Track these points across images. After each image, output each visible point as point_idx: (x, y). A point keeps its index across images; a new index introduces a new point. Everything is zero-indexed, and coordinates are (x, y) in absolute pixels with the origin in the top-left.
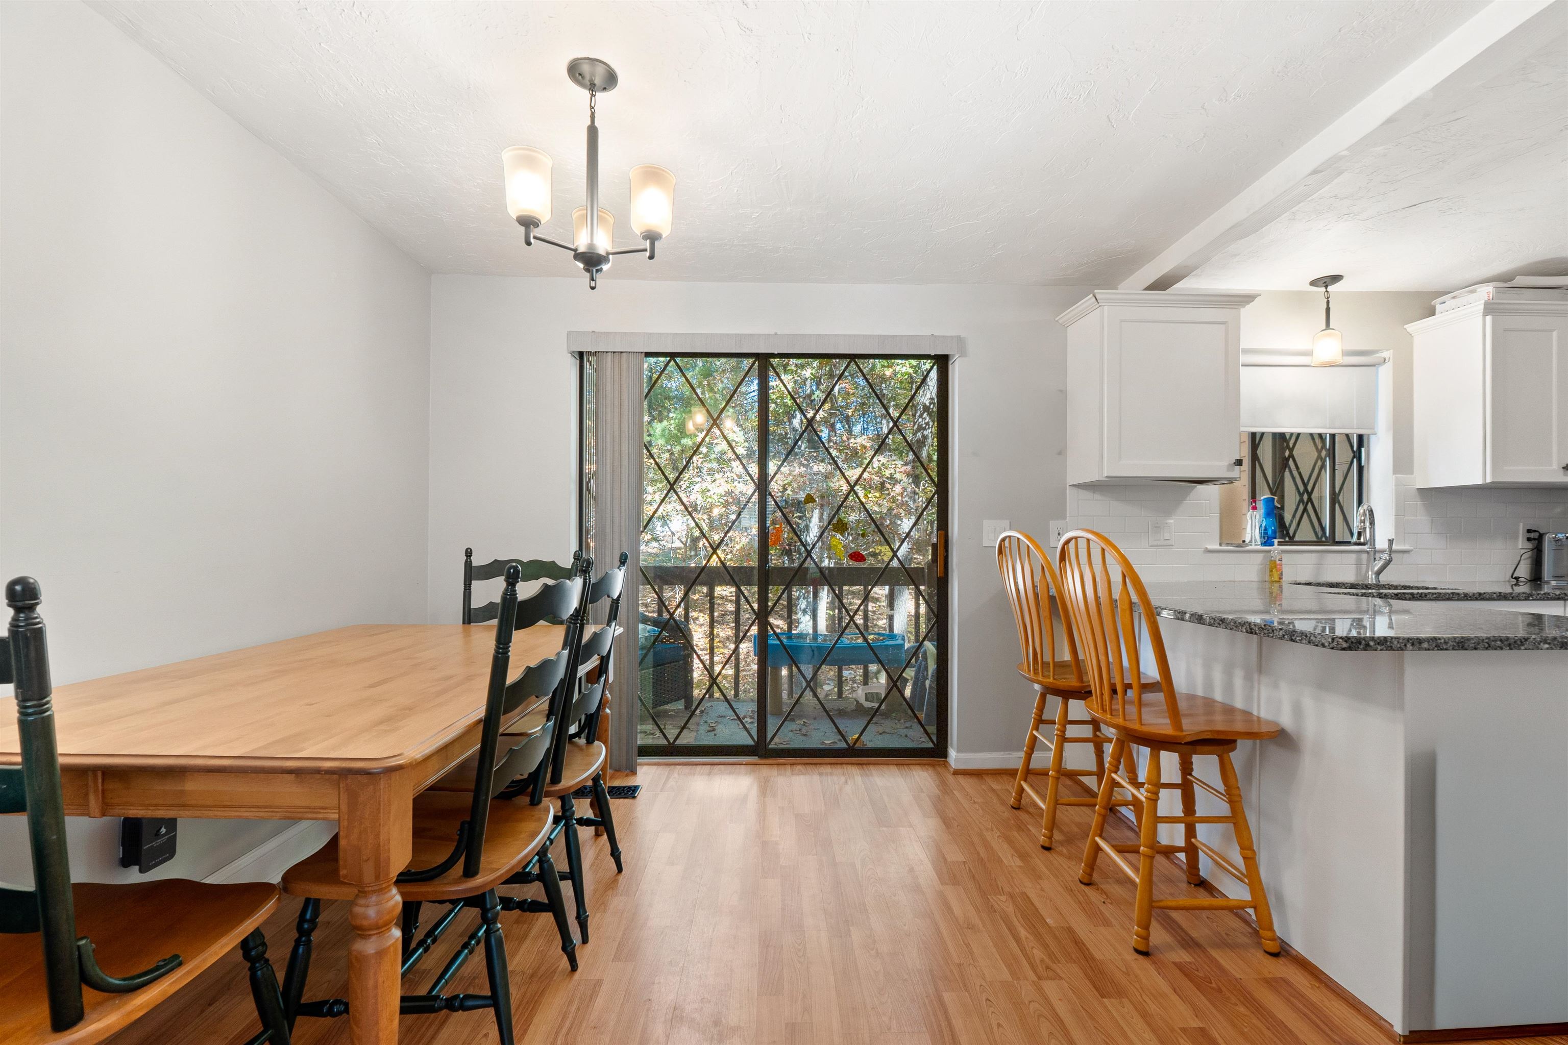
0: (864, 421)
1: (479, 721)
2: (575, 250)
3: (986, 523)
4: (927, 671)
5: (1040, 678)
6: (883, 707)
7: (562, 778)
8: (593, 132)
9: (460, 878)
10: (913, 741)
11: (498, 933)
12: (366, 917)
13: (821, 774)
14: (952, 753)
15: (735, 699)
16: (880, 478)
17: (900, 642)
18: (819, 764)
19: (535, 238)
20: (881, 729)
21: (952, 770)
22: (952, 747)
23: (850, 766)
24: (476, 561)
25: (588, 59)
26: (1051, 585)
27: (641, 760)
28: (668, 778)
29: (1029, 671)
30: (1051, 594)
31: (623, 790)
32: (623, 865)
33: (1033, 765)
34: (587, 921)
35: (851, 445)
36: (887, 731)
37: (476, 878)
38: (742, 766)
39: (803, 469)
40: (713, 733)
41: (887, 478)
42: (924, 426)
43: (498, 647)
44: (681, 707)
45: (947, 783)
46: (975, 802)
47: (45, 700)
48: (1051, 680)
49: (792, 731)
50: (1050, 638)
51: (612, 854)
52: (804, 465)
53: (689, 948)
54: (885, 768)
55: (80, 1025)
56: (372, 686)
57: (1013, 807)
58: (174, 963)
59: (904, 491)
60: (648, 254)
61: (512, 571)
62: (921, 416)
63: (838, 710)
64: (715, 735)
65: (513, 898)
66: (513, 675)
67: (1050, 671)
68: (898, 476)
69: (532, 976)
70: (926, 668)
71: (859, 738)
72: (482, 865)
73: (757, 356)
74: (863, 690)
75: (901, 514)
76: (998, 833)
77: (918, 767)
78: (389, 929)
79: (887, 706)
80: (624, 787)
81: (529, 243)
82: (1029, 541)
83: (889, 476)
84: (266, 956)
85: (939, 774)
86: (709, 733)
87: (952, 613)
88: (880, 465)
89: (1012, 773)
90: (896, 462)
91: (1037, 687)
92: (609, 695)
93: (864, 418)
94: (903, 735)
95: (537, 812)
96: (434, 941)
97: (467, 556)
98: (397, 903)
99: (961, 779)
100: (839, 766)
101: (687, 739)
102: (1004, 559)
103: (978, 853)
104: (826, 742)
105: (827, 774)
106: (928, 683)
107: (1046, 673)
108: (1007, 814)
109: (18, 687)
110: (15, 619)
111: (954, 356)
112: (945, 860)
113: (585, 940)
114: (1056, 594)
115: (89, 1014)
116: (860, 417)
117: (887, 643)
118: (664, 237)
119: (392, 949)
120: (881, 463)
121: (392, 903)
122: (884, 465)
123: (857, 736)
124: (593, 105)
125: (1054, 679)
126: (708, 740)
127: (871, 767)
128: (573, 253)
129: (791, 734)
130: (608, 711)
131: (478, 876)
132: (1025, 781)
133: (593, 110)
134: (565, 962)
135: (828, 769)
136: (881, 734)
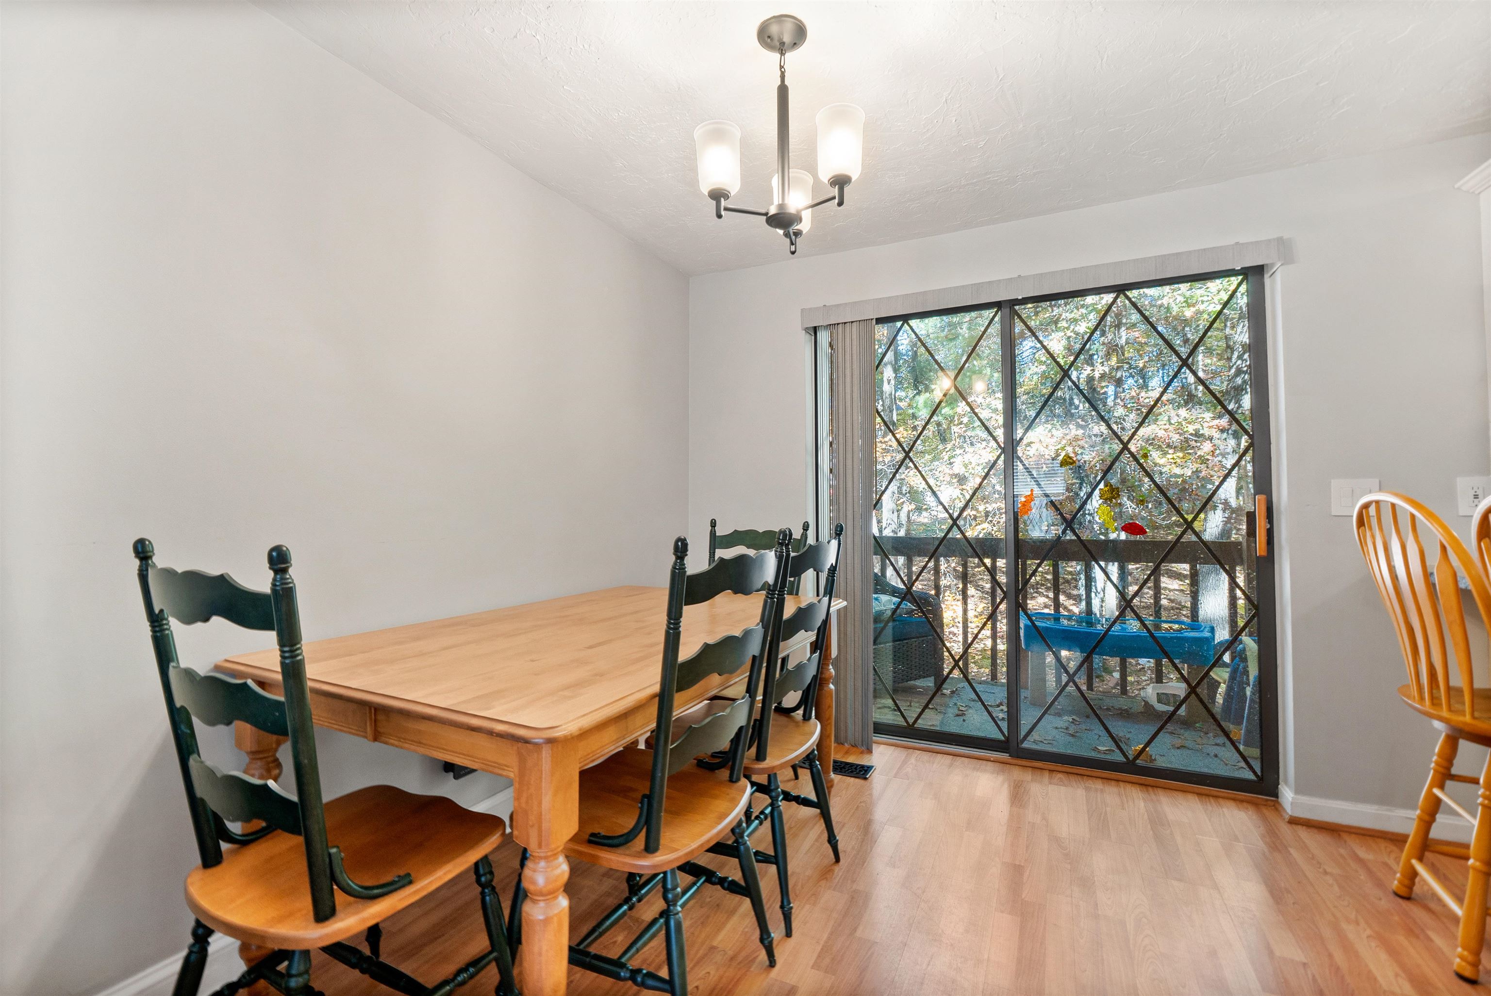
0: (1163, 373)
1: (654, 696)
2: (766, 214)
3: (1335, 484)
4: (1248, 676)
5: (1445, 713)
6: (1182, 711)
7: (767, 755)
8: (783, 92)
9: (640, 853)
10: (1226, 765)
11: (677, 916)
12: (534, 883)
13: (1087, 789)
14: (1287, 794)
15: (991, 683)
16: (1181, 435)
17: (1207, 634)
18: (1088, 776)
19: (726, 209)
20: (1178, 742)
21: (1287, 817)
22: (1286, 783)
23: (1129, 786)
24: (720, 532)
25: (774, 17)
26: (1461, 572)
27: (877, 738)
28: (904, 762)
29: (1422, 698)
30: (1462, 585)
31: (856, 768)
32: (841, 855)
33: (1435, 833)
34: (790, 913)
35: (1141, 400)
36: (1187, 745)
37: (654, 855)
38: (989, 763)
39: (1080, 432)
40: (962, 718)
41: (1191, 434)
42: (1245, 369)
43: (669, 623)
44: (931, 685)
45: (1277, 832)
46: (1326, 873)
47: (295, 648)
48: (1468, 718)
49: (1056, 728)
50: (1462, 655)
51: (829, 841)
52: (1082, 427)
53: (897, 978)
54: (1180, 796)
55: (331, 921)
56: (591, 647)
57: (1396, 894)
58: (406, 881)
59: (1216, 449)
60: (836, 201)
61: (680, 544)
62: (1240, 357)
63: (1120, 709)
64: (964, 720)
65: (715, 873)
66: (687, 651)
67: (1464, 704)
68: (1206, 432)
69: (732, 959)
70: (1246, 672)
71: (1143, 749)
72: (662, 841)
73: (998, 305)
74: (1153, 688)
75: (1212, 476)
76: (1369, 932)
77: (1231, 804)
78: (556, 898)
79: (1188, 710)
80: (858, 765)
81: (719, 216)
82: (1413, 507)
83: (1194, 432)
84: (493, 884)
85: (1264, 819)
86: (957, 718)
87: (1281, 603)
88: (1179, 421)
89: (1398, 840)
90: (1202, 415)
91: (1437, 724)
92: (832, 671)
93: (1163, 369)
94: (1212, 754)
95: (733, 790)
96: (639, 900)
97: (712, 526)
98: (563, 873)
99: (1303, 833)
100: (1113, 783)
101: (931, 721)
102: (1368, 534)
103: (1330, 956)
104: (1099, 748)
105: (1096, 790)
106: (1248, 691)
107: (1457, 706)
108: (1387, 903)
109: (279, 635)
110: (274, 580)
111: (1273, 265)
112: (1271, 953)
113: (789, 934)
114: (1471, 587)
115: (340, 913)
116: (1158, 369)
117: (1186, 634)
118: (853, 180)
119: (555, 919)
120: (1182, 417)
121: (558, 872)
122: (1186, 420)
123: (1141, 746)
124: (782, 64)
125: (1473, 717)
126: (954, 727)
127: (1160, 792)
128: (765, 217)
129: (1055, 732)
130: (832, 686)
131: (657, 854)
132: (1420, 859)
133: (783, 70)
134: (763, 955)
135: (1098, 785)
136: (1178, 748)
